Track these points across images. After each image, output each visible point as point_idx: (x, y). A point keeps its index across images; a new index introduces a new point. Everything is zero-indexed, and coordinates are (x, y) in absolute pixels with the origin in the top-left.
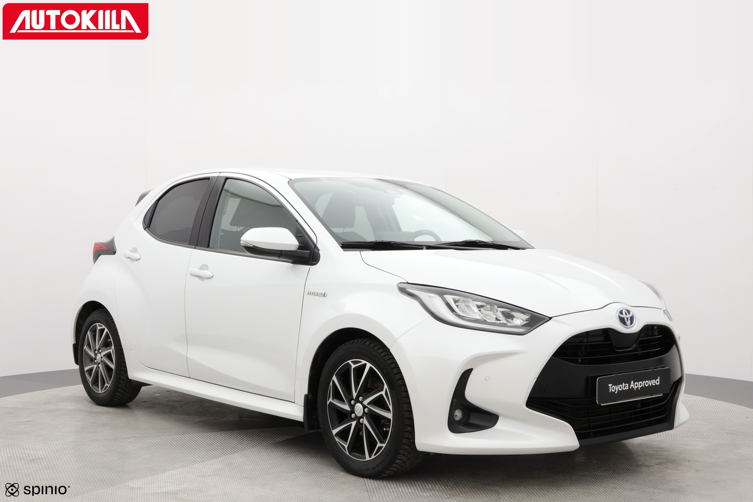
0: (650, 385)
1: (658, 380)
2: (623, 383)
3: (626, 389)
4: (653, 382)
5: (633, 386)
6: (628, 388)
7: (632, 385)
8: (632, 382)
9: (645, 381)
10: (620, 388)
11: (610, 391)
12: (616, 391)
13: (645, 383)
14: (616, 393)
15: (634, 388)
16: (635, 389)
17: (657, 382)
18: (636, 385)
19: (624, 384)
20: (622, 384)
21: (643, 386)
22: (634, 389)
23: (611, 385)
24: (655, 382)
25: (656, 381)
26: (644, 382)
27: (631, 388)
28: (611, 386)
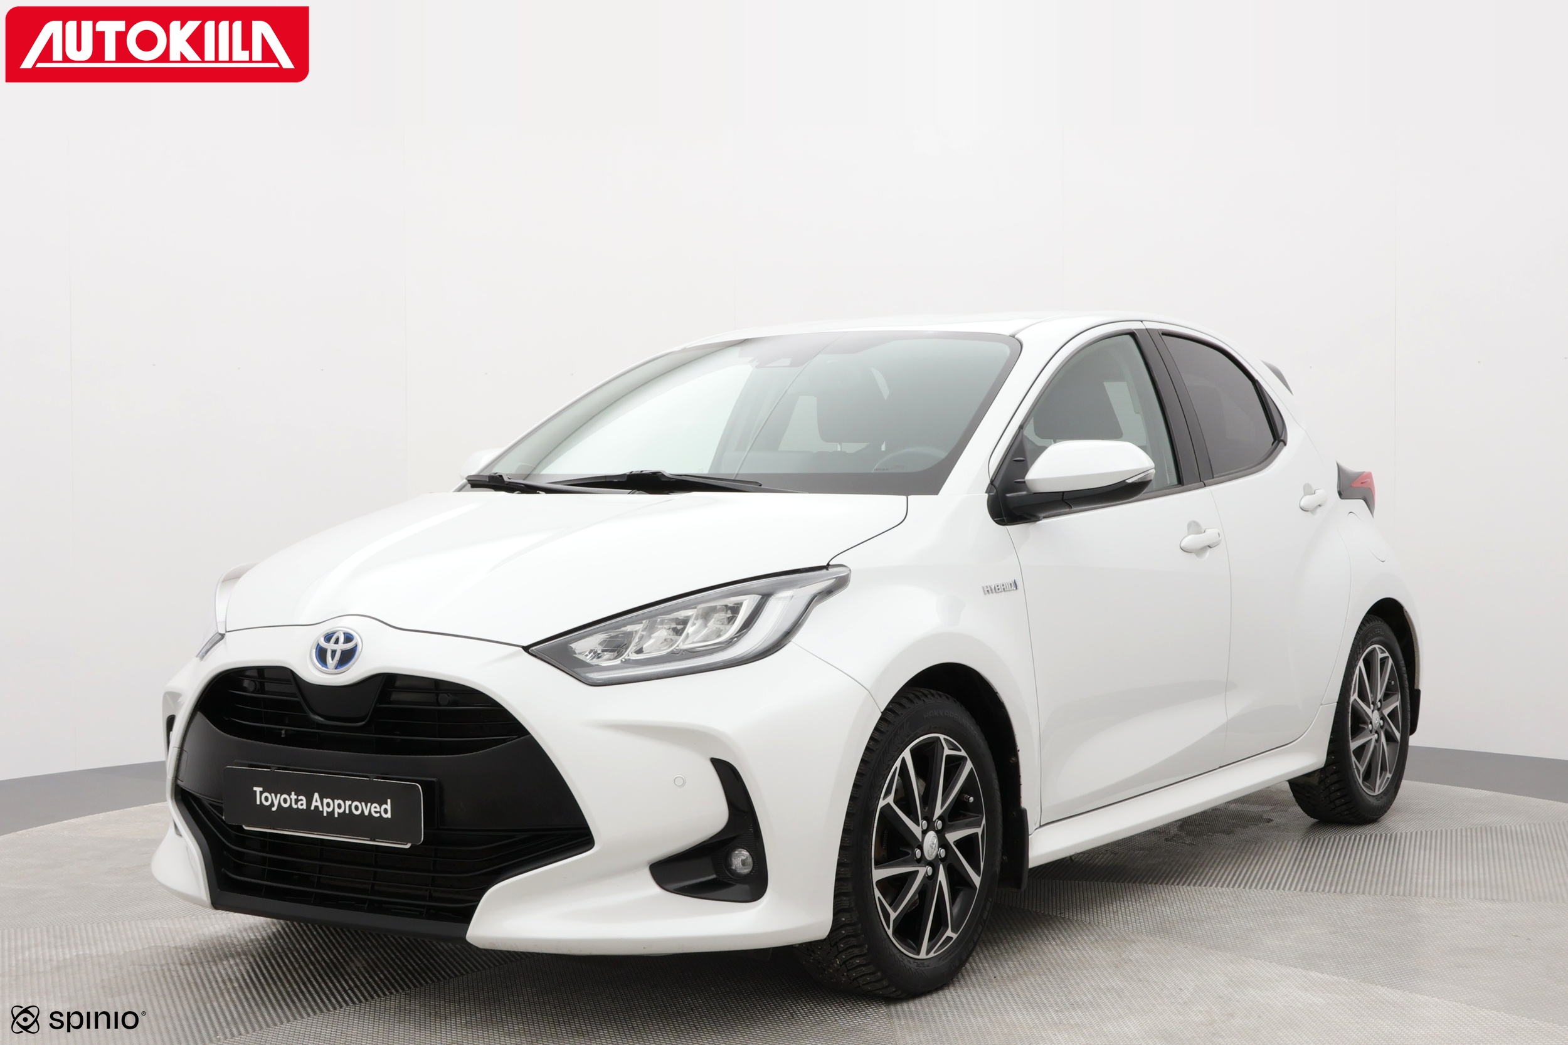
0: (366, 813)
1: (389, 807)
2: (293, 793)
3: (301, 807)
4: (373, 810)
5: (319, 804)
6: (304, 807)
7: (316, 801)
8: (316, 795)
9: (350, 802)
10: (285, 801)
11: (258, 803)
12: (272, 804)
13: (350, 806)
14: (274, 809)
15: (321, 809)
16: (325, 814)
17: (386, 811)
18: (328, 805)
19: (295, 795)
20: (289, 795)
21: (347, 812)
22: (322, 812)
23: (261, 789)
24: (378, 810)
25: (380, 807)
26: (348, 803)
27: (312, 808)
28: (261, 793)
